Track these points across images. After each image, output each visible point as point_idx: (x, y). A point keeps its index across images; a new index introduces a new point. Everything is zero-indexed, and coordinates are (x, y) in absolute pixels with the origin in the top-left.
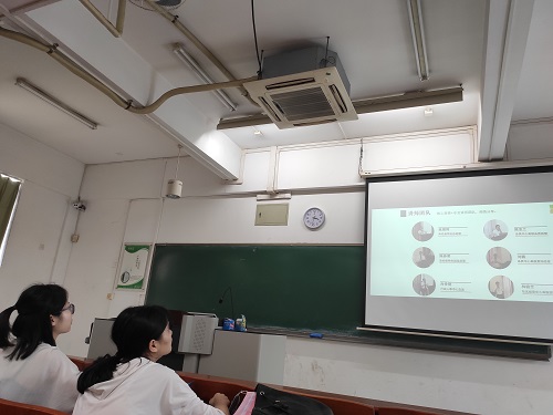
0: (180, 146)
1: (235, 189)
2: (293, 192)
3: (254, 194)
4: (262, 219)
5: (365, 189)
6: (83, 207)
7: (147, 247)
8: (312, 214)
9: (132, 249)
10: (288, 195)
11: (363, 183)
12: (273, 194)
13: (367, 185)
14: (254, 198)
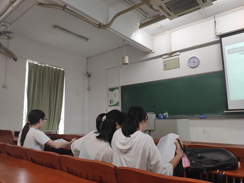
0: (124, 40)
1: (151, 56)
2: (181, 51)
3: (161, 56)
4: (166, 67)
5: (220, 42)
6: (89, 76)
7: (118, 88)
8: (192, 60)
9: (112, 90)
10: (178, 53)
11: (219, 39)
12: (170, 54)
13: (221, 40)
14: (162, 58)
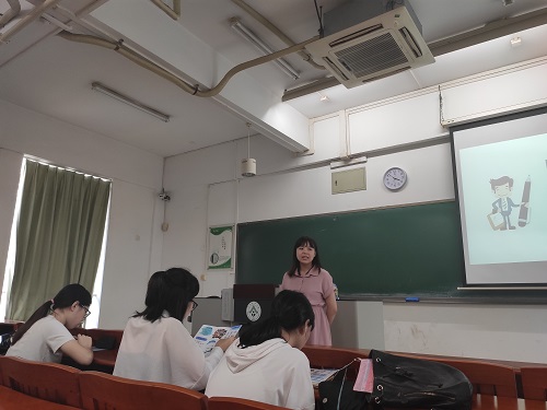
0: (248, 124)
1: (307, 160)
2: (369, 154)
3: (327, 163)
4: (338, 187)
6: (167, 198)
7: (230, 228)
8: (392, 174)
9: (217, 231)
10: (364, 159)
12: (347, 160)
13: (451, 135)
14: (328, 167)
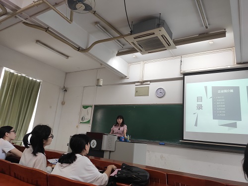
0: (101, 64)
1: (126, 81)
2: (151, 81)
3: (134, 83)
4: (137, 93)
5: (183, 79)
6: (66, 91)
7: (91, 106)
8: (159, 91)
9: (85, 107)
10: (149, 83)
11: (182, 76)
12: (142, 83)
14: (134, 85)
